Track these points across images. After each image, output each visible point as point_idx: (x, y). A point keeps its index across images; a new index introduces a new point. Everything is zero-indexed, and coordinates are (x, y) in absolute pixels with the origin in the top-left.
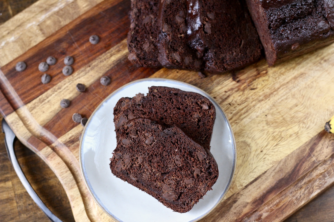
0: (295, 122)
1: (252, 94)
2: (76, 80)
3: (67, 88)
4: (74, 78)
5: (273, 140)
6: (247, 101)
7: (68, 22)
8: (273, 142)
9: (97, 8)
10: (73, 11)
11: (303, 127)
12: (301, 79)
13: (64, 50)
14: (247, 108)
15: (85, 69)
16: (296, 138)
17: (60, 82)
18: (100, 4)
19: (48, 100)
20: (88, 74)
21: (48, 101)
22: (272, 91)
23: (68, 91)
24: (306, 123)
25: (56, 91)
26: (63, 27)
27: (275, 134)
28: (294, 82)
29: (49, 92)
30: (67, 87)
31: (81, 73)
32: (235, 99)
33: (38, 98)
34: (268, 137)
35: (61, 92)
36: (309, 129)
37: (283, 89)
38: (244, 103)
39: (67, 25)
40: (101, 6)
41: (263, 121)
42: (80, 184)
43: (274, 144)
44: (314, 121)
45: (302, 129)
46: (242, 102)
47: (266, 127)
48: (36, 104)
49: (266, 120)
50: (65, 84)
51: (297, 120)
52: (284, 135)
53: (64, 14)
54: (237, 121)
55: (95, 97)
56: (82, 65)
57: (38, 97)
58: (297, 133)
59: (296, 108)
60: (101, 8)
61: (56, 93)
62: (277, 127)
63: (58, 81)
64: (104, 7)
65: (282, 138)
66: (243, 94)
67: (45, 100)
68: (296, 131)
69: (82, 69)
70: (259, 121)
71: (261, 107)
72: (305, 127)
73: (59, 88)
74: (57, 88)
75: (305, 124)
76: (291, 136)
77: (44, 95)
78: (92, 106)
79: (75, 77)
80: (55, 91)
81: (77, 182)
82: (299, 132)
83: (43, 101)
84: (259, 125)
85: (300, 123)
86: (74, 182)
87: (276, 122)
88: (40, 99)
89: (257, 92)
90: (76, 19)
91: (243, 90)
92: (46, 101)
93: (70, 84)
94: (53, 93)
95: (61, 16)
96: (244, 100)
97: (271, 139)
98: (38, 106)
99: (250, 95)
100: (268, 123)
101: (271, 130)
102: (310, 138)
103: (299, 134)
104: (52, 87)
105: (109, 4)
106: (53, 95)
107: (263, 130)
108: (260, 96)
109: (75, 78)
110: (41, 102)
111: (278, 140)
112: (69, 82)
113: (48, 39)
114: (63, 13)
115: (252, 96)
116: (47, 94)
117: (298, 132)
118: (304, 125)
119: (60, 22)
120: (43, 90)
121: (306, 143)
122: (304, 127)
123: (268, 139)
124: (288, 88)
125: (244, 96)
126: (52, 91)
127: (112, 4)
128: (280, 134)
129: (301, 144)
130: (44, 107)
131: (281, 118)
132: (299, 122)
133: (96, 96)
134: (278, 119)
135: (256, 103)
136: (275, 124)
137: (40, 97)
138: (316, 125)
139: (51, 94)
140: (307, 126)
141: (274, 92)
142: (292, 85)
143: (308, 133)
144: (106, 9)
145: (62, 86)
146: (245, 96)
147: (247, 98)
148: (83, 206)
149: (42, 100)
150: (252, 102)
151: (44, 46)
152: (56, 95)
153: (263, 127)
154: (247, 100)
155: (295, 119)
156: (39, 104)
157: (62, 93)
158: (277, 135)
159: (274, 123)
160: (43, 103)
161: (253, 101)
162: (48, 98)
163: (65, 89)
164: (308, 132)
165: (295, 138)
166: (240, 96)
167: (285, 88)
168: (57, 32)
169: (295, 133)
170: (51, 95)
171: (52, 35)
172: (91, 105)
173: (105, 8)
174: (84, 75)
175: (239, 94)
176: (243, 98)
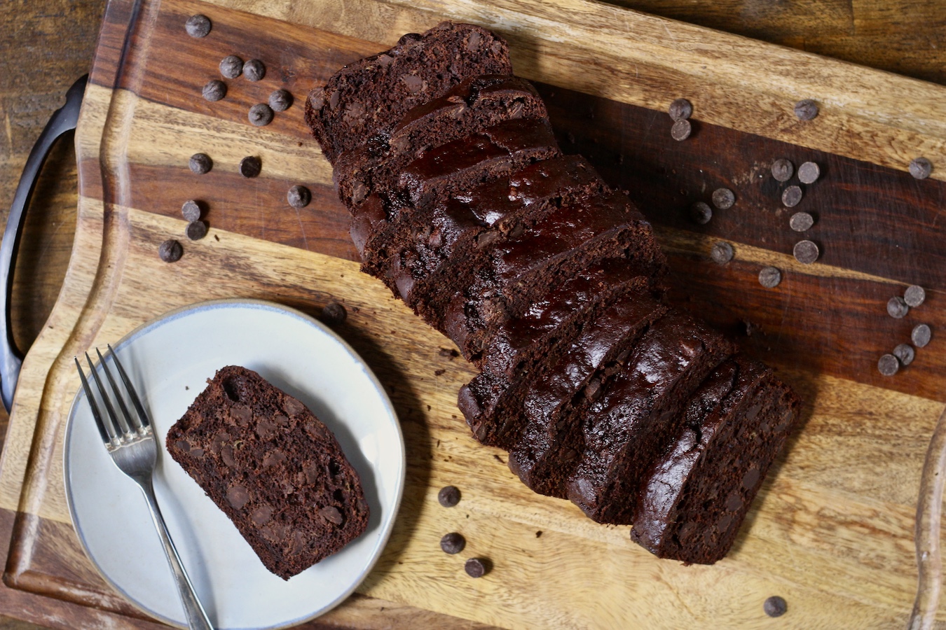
0: (498, 577)
1: (488, 463)
2: (257, 143)
3: (228, 142)
4: (257, 137)
5: (436, 564)
6: (467, 466)
7: (348, 31)
8: (433, 568)
10: (377, 24)
11: (501, 596)
12: (587, 524)
13: (292, 74)
14: (456, 476)
15: (290, 142)
16: (473, 599)
17: (231, 120)
19: (181, 127)
20: (285, 154)
21: (180, 132)
22: (522, 495)
23: (227, 149)
24: (513, 595)
25: (208, 129)
26: (331, 33)
27: (450, 560)
28: (570, 517)
29: (197, 117)
30: (232, 140)
31: (277, 141)
32: (454, 445)
33: (170, 109)
34: (433, 554)
35: (214, 137)
36: (506, 609)
37: (541, 508)
38: (461, 465)
39: (341, 35)
41: (455, 521)
42: (89, 311)
43: (432, 572)
44: (528, 605)
45: (496, 597)
46: (460, 460)
48: (157, 116)
49: (461, 526)
50: (233, 132)
51: (506, 577)
52: (461, 578)
53: (357, 11)
54: (419, 480)
55: (255, 204)
56: (293, 129)
57: (172, 106)
58: (482, 595)
59: (524, 559)
61: (205, 131)
63: (228, 116)
65: (454, 578)
66: (475, 449)
67: (178, 124)
68: (484, 591)
69: (286, 137)
70: (451, 516)
71: (477, 498)
72: (504, 601)
73: (218, 129)
74: (216, 124)
75: (510, 596)
76: (469, 588)
77: (184, 114)
78: (235, 214)
79: (261, 138)
80: (206, 125)
81: (88, 306)
82: (488, 597)
83: (170, 122)
84: (443, 521)
85: (504, 585)
86: (84, 301)
87: (472, 546)
88: (170, 113)
89: (500, 470)
90: (365, 42)
92: (176, 127)
93: (241, 141)
94: (200, 127)
95: (349, 11)
96: (467, 459)
97: (437, 559)
98: (156, 121)
99: (483, 462)
102: (492, 624)
103: (482, 599)
104: (208, 114)
106: (197, 130)
107: (438, 534)
108: (495, 481)
109: (260, 140)
110: (168, 119)
111: (443, 575)
112: (244, 136)
113: (284, 26)
114: (359, 8)
115: (485, 466)
116: (190, 117)
117: (486, 594)
118: (506, 596)
119: (337, 19)
120: (191, 104)
121: (478, 623)
122: (504, 598)
123: (432, 556)
124: (551, 515)
125: (474, 454)
126: (201, 121)
128: (456, 568)
129: (466, 617)
130: (163, 133)
131: (486, 549)
132: (506, 583)
133: (259, 205)
134: (481, 544)
135: (478, 485)
137: (176, 110)
138: (524, 614)
139: (196, 123)
140: (510, 602)
141: (524, 498)
142: (563, 518)
143: (498, 613)
145: (225, 130)
146: (474, 457)
147: (473, 462)
148: (58, 350)
149: (172, 117)
150: (474, 476)
151: (269, 33)
152: (201, 134)
154: (470, 465)
155: (505, 573)
156: (161, 119)
157: (215, 141)
158: (451, 564)
160: (170, 125)
161: (478, 477)
162: (184, 125)
163: (224, 139)
164: (499, 611)
165: (470, 599)
166: (467, 446)
167: (546, 510)
168: (314, 30)
169: (480, 592)
170: (194, 126)
171: (301, 27)
172: (236, 210)
174: (277, 150)
175: (469, 444)
176: (468, 455)
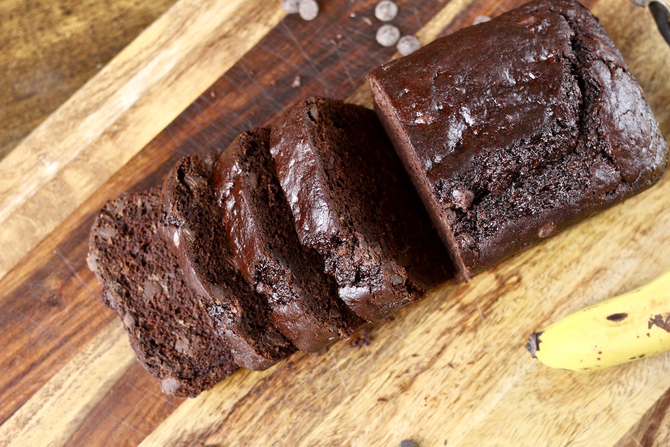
0: (601, 385)
1: (494, 334)
2: (92, 361)
3: (75, 385)
4: (86, 358)
5: (558, 433)
6: (486, 353)
7: (50, 227)
8: (559, 438)
9: (113, 185)
10: (60, 200)
11: (620, 394)
12: (597, 282)
13: (54, 295)
14: (488, 368)
15: (109, 332)
16: (609, 419)
17: (57, 371)
18: (118, 174)
19: (35, 418)
20: (117, 343)
21: (38, 422)
22: (539, 321)
23: (80, 390)
24: (625, 382)
25: (52, 395)
26: (42, 242)
27: (561, 419)
28: (584, 293)
29: (36, 399)
30: (75, 381)
31: (101, 343)
32: (460, 353)
33: (13, 418)
34: (547, 429)
35: (62, 395)
36: (633, 396)
37: (561, 312)
38: (481, 358)
39: (49, 235)
40: (120, 178)
41: (529, 393)
43: (562, 441)
44: (641, 375)
45: (618, 399)
46: (477, 356)
47: (539, 407)
48: (11, 433)
49: (536, 391)
50: (69, 375)
51: (604, 378)
52: (582, 419)
53: (38, 210)
54: (473, 403)
55: (142, 397)
56: (100, 324)
57: (12, 414)
58: (609, 409)
60: (122, 183)
61: (52, 399)
62: (562, 402)
63: (53, 371)
64: (128, 179)
65: (579, 425)
66: (475, 337)
67: (30, 419)
68: (606, 405)
69: (103, 333)
70: (522, 394)
71: (519, 362)
72: (625, 393)
73: (58, 387)
74: (52, 386)
75: (623, 385)
76: (596, 418)
77: (25, 410)
78: (140, 418)
79: (90, 354)
80: (49, 395)
82: (614, 405)
83: (25, 424)
84: (522, 403)
85: (611, 384)
87: (559, 391)
88: (17, 420)
89: (506, 327)
90: (68, 219)
91: (475, 329)
92: (32, 422)
93: (81, 374)
94: (45, 401)
95: (34, 216)
96: (480, 350)
97: (553, 430)
98: (15, 436)
99: (491, 338)
100: (541, 397)
101: (551, 411)
102: (640, 417)
103: (613, 412)
104: (40, 387)
105: (138, 172)
106: (47, 405)
107: (531, 415)
108: (513, 337)
109: (91, 357)
110: (21, 425)
111: (571, 432)
112: (78, 369)
113: (13, 274)
114: (37, 206)
115: (495, 339)
116: (33, 404)
117: (610, 406)
118: (621, 389)
119: (33, 230)
120: (21, 397)
121: (632, 428)
122: (622, 392)
123: (548, 432)
124: (572, 307)
125: (478, 341)
126: (42, 397)
127: (144, 171)
128: (571, 417)
129: (621, 435)
130: (29, 437)
131: (569, 381)
132: (610, 382)
133: (146, 393)
134: (562, 382)
135: (507, 354)
136: (558, 397)
137: (18, 414)
138: (646, 383)
139: (40, 403)
140: (629, 389)
141: (543, 321)
142: (581, 299)
143: (633, 405)
144: (133, 183)
145: (63, 381)
146: (481, 342)
147: (485, 346)
149: (22, 420)
150: (498, 353)
151: (7, 293)
152: (52, 405)
153: (533, 406)
154: (486, 350)
155: (600, 377)
156: (17, 430)
157: (66, 396)
158: (566, 420)
159: (555, 394)
160: (27, 426)
161: (501, 350)
162: (34, 414)
163: (70, 386)
164: (632, 402)
165: (607, 422)
166: (469, 343)
167: (565, 309)
168: (30, 255)
169: (605, 410)
170: (42, 406)
171: (20, 265)
172: (137, 415)
173: (131, 181)
174: (109, 348)
175: (467, 340)
176: (477, 347)
